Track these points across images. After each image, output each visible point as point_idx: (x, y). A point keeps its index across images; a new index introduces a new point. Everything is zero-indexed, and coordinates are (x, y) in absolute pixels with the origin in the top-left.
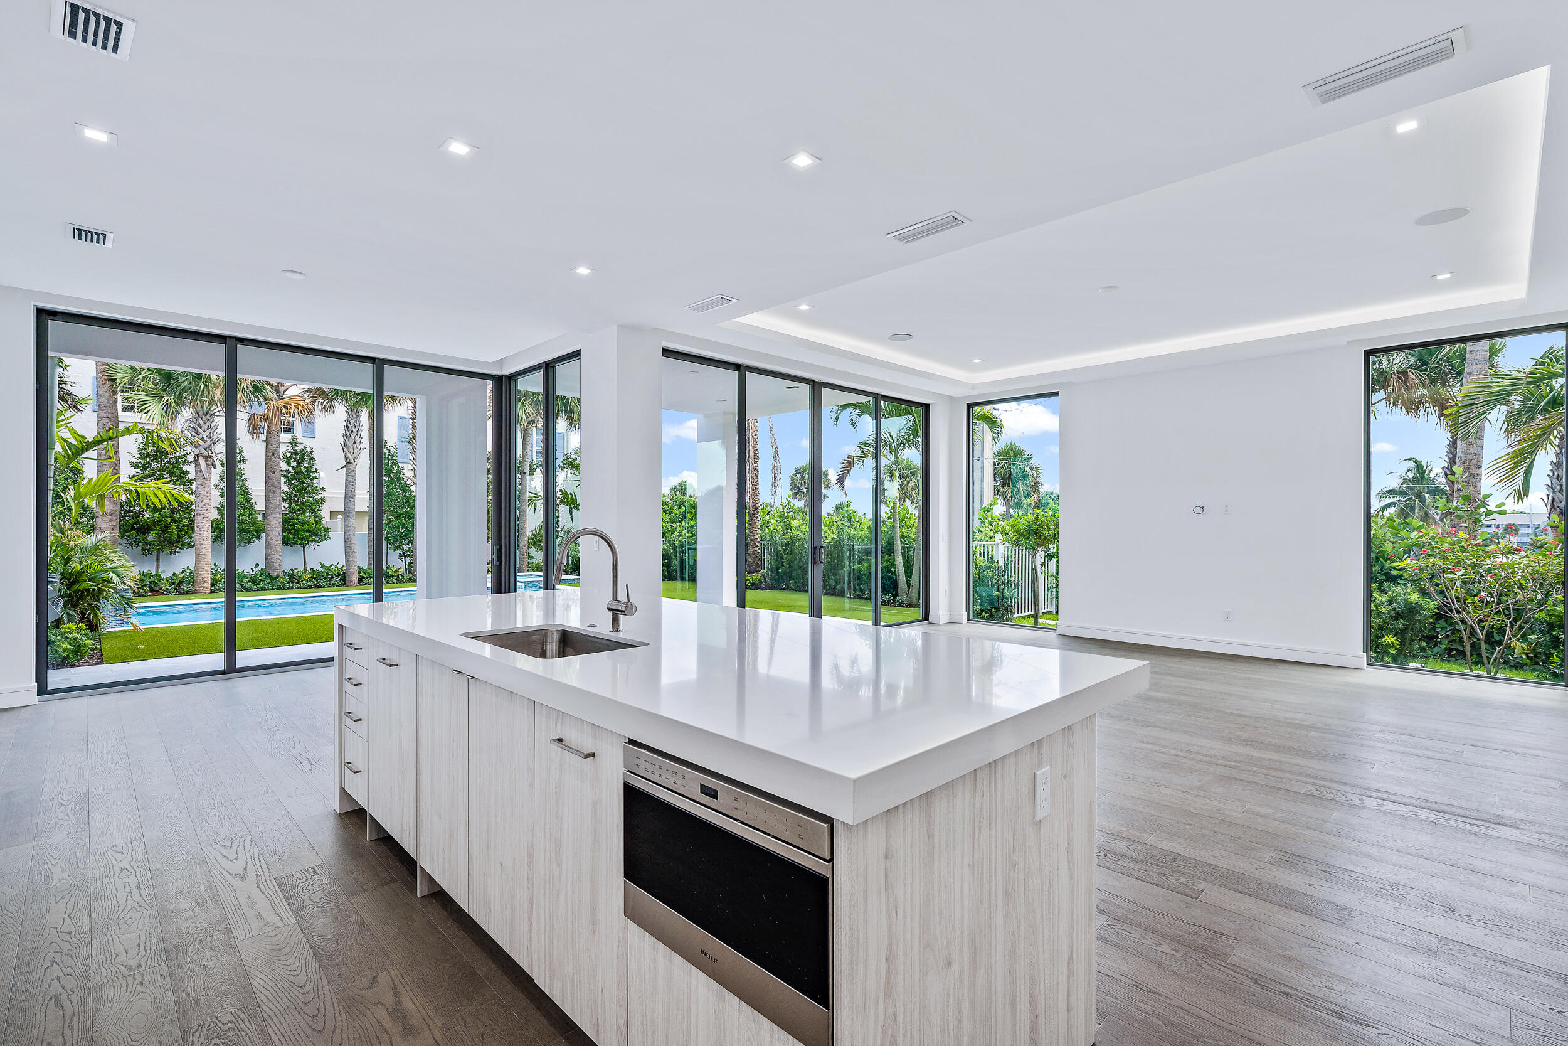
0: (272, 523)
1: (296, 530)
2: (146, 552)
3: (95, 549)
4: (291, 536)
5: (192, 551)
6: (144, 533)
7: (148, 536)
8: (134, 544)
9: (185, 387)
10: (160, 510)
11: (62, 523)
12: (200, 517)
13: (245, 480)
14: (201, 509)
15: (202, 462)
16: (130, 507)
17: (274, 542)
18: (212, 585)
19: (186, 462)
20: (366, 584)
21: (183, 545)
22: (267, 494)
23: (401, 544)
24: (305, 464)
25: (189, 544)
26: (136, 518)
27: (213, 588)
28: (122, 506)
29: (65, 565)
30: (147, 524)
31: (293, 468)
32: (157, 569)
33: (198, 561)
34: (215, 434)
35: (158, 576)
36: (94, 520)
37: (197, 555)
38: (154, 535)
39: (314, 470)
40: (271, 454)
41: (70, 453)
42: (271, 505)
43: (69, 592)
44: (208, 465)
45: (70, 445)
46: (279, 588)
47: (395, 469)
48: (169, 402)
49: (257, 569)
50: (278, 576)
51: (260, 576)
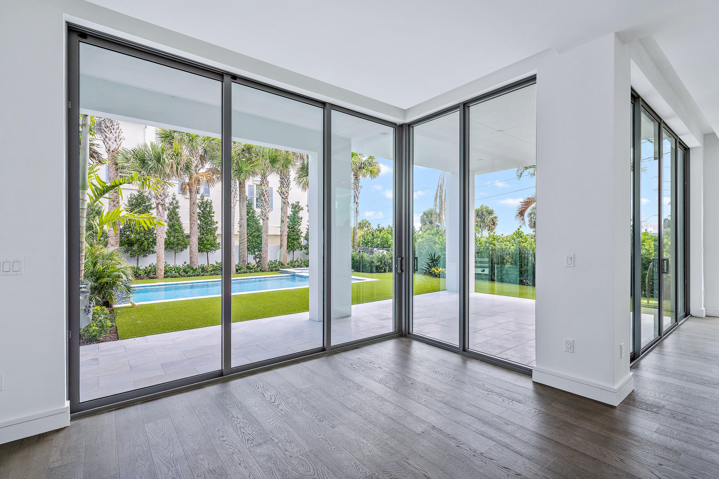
0: (193, 240)
1: (204, 244)
2: (132, 256)
3: (110, 257)
4: (202, 247)
5: (155, 255)
6: (131, 246)
7: (133, 247)
8: (126, 251)
9: (152, 167)
10: (139, 234)
11: (92, 240)
12: (159, 237)
13: (179, 217)
14: (159, 233)
15: (160, 207)
16: (125, 232)
17: (194, 251)
18: (165, 274)
19: (151, 208)
20: (239, 273)
21: (150, 251)
22: (191, 224)
23: (254, 252)
24: (208, 209)
25: (152, 251)
26: (127, 238)
27: (165, 275)
28: (121, 232)
29: (94, 267)
30: (133, 241)
31: (202, 211)
32: (138, 264)
33: (158, 260)
34: (166, 192)
35: (138, 268)
36: (107, 239)
37: (158, 257)
38: (136, 247)
39: (213, 212)
40: (192, 204)
41: (97, 194)
42: (193, 231)
43: (96, 284)
44: (163, 209)
45: (97, 189)
46: (198, 275)
47: (252, 211)
48: (144, 174)
49: (185, 265)
50: (196, 269)
51: (188, 269)
